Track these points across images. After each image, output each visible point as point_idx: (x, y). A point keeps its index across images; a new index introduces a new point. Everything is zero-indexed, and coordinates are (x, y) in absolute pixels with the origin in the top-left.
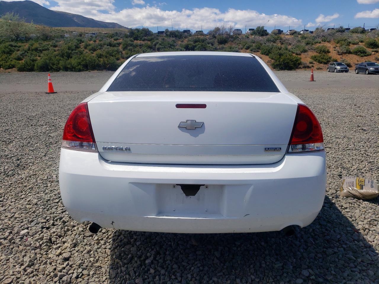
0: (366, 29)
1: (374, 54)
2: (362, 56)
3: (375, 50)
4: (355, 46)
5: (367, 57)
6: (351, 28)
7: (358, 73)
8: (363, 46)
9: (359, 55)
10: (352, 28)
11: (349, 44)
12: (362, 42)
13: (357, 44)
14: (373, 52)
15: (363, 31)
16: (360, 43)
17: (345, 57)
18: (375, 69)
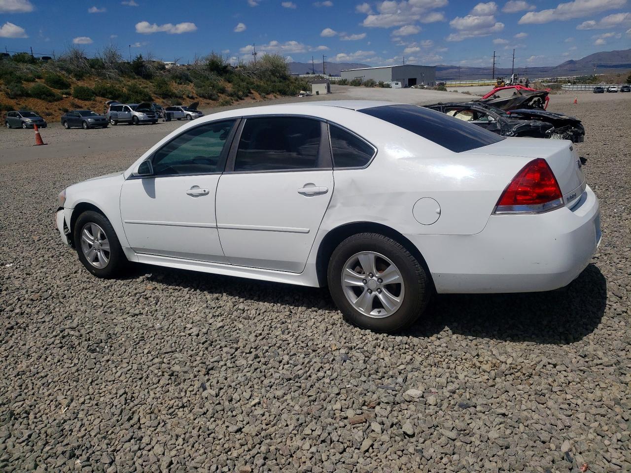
0: (35, 56)
1: (66, 97)
2: (50, 102)
3: (65, 91)
4: (32, 85)
5: (58, 103)
6: (11, 54)
7: (69, 128)
8: (45, 85)
9: (43, 99)
10: (13, 54)
11: (19, 80)
12: (39, 78)
13: (33, 81)
14: (63, 94)
15: (33, 61)
16: (37, 80)
17: (23, 102)
18: (96, 120)
